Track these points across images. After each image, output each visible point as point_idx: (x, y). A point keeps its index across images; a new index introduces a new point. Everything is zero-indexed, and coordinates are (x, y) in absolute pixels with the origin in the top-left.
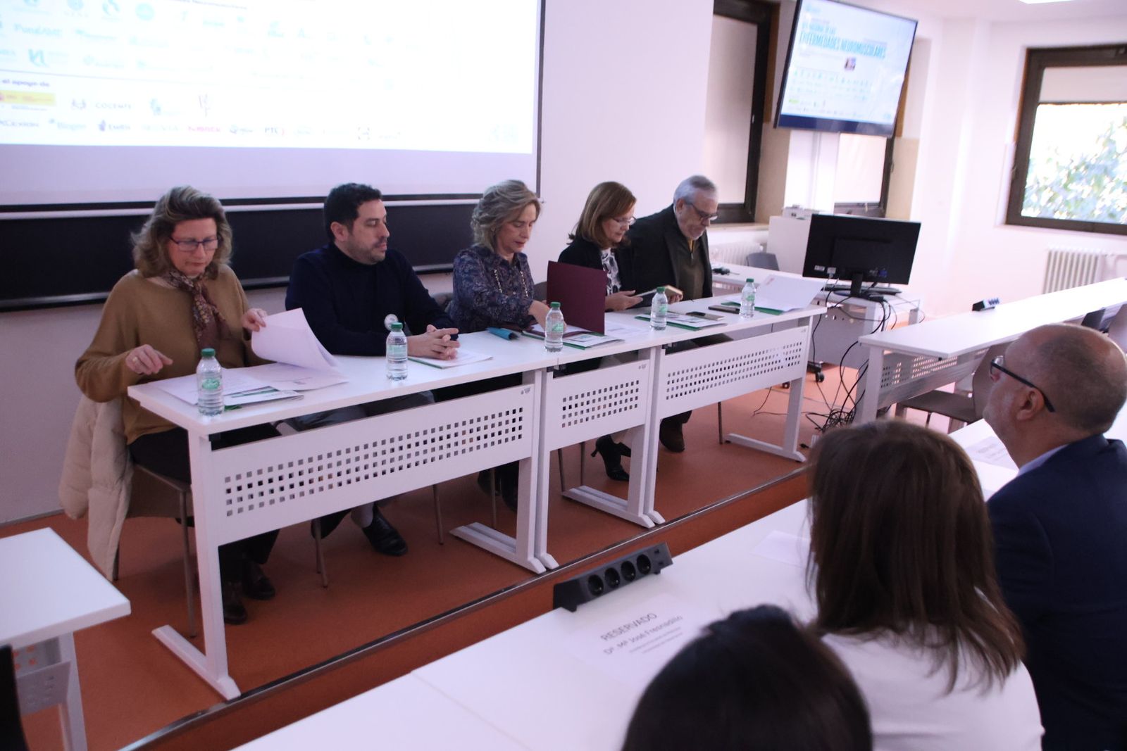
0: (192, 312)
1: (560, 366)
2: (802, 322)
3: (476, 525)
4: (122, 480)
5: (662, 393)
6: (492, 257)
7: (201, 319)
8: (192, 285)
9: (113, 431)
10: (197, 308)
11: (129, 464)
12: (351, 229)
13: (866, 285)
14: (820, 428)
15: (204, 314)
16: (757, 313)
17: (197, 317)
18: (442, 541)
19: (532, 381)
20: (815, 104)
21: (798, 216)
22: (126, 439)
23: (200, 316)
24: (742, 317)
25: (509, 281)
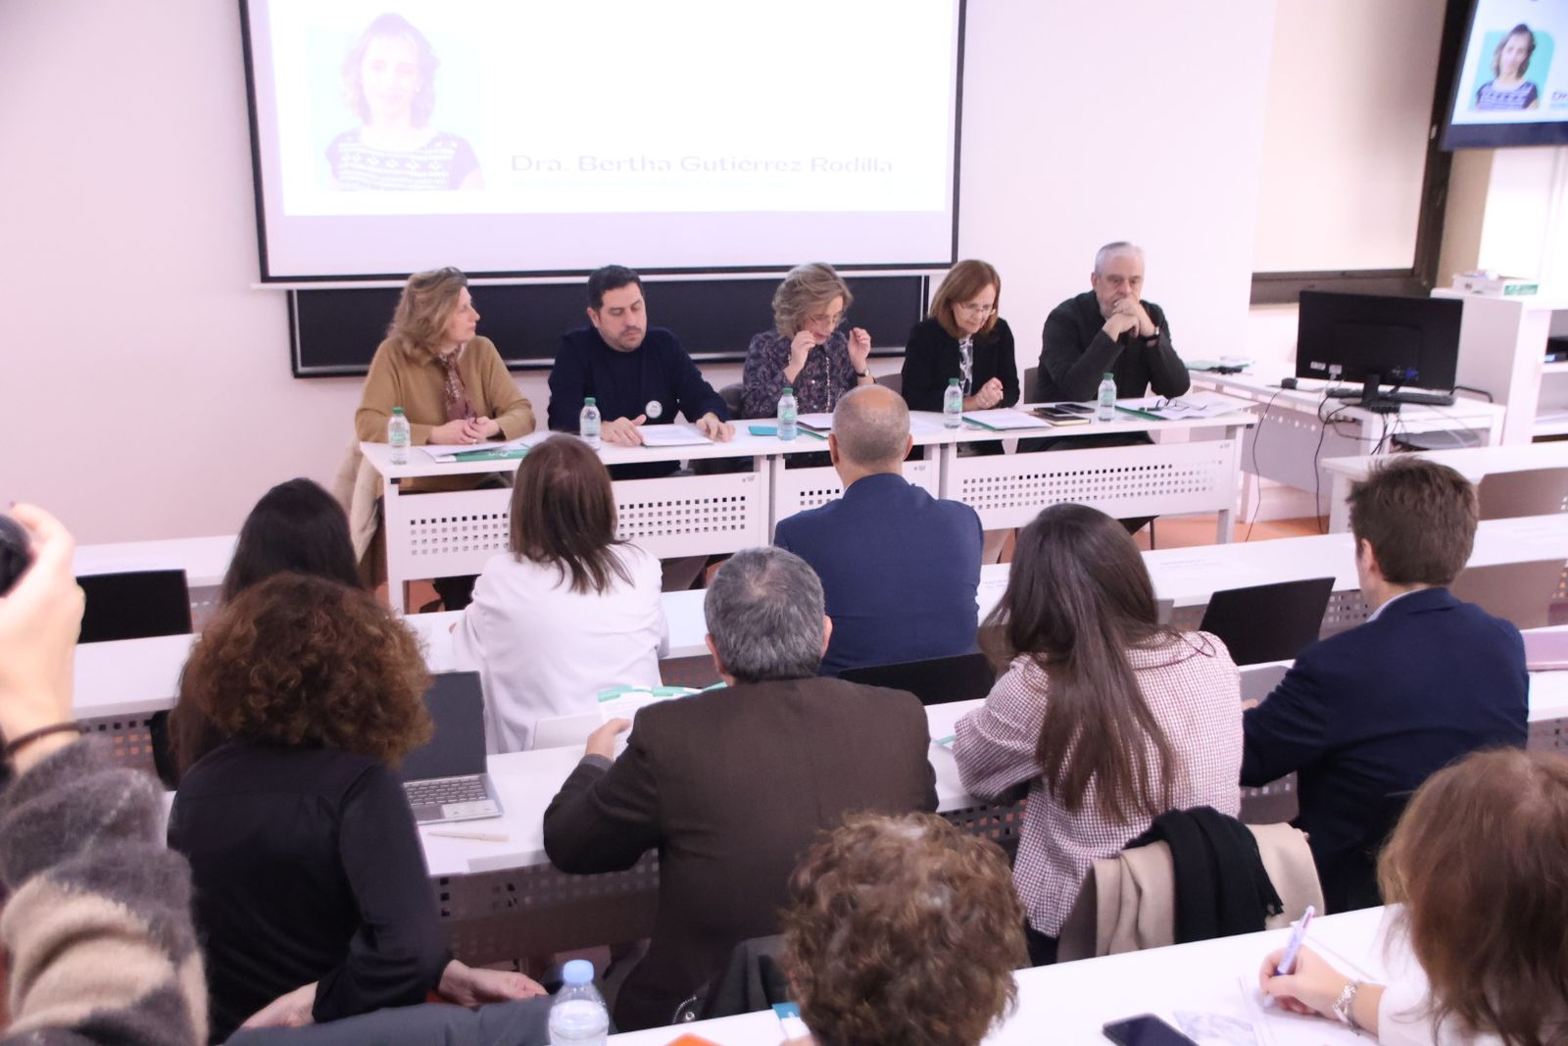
0: (443, 386)
8: (445, 360)
10: (449, 382)
12: (599, 316)
13: (1384, 389)
19: (758, 469)
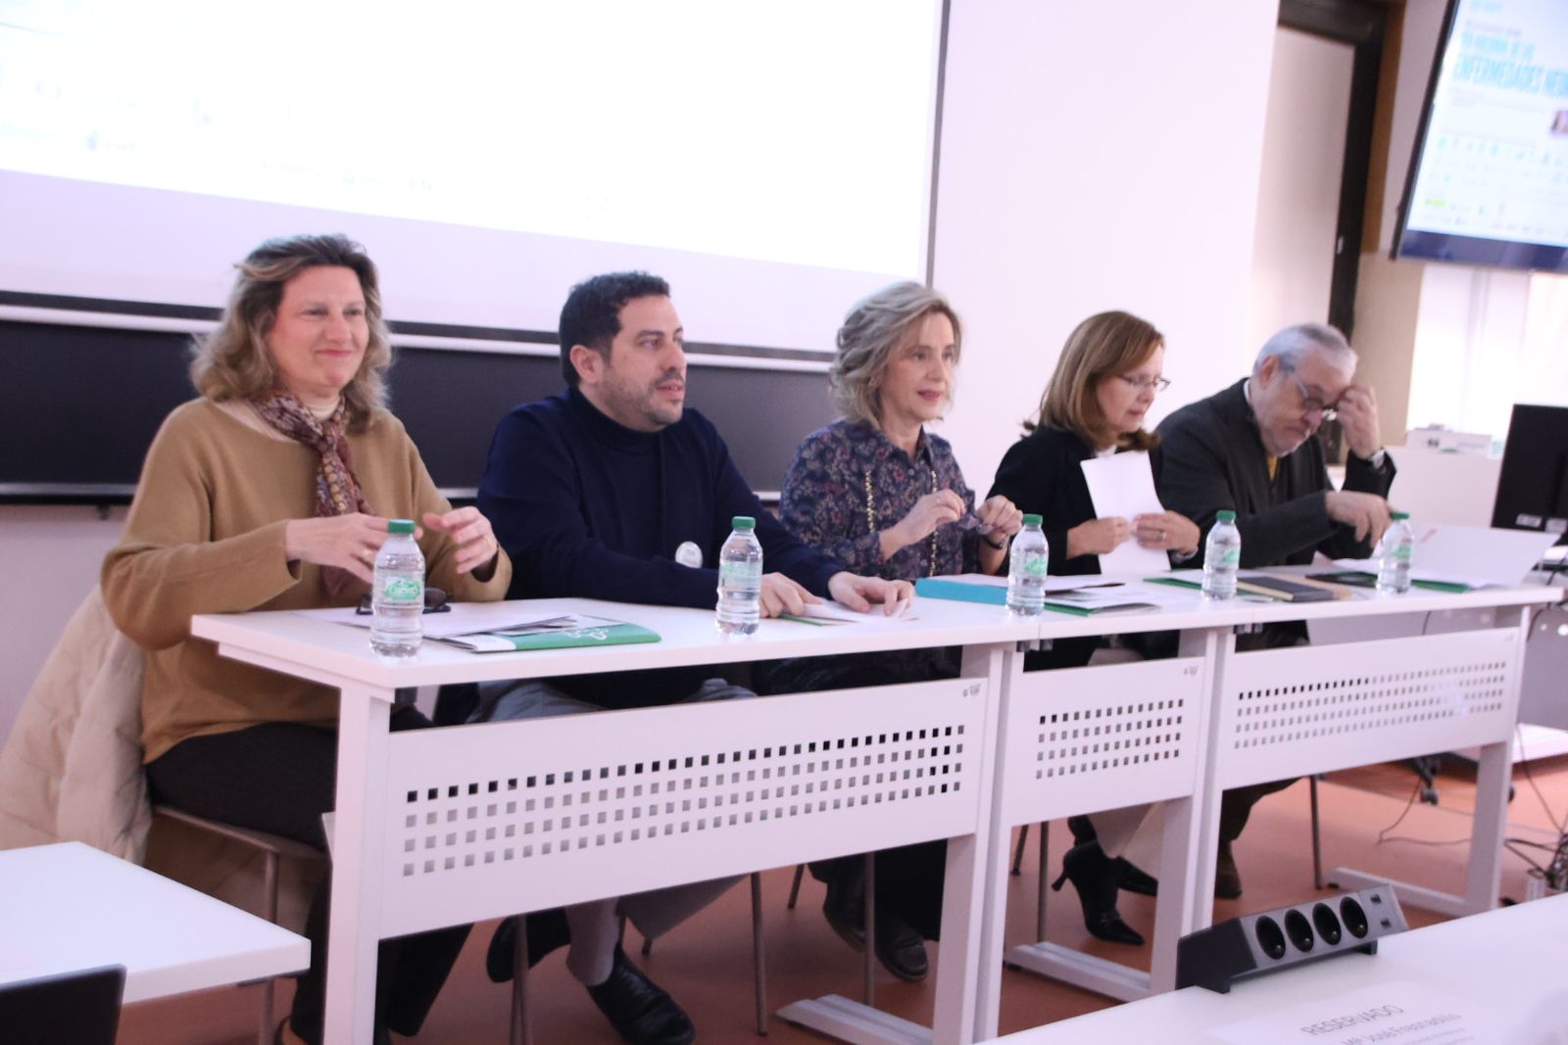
0: (313, 486)
1: (1042, 642)
2: (1504, 615)
3: (833, 999)
4: (126, 837)
5: (1226, 735)
6: (873, 443)
7: (331, 501)
8: (319, 431)
9: (118, 731)
10: (325, 478)
11: (143, 806)
12: (607, 357)
14: (1539, 869)
15: (339, 493)
16: (1414, 591)
17: (323, 497)
18: (764, 1028)
19: (984, 672)
20: (1481, 211)
21: (1443, 445)
22: (142, 752)
23: (330, 496)
24: (1384, 593)
25: (907, 494)
